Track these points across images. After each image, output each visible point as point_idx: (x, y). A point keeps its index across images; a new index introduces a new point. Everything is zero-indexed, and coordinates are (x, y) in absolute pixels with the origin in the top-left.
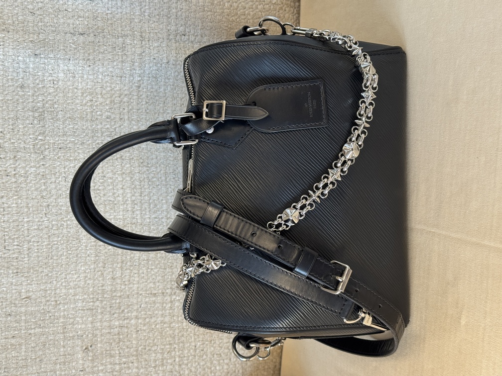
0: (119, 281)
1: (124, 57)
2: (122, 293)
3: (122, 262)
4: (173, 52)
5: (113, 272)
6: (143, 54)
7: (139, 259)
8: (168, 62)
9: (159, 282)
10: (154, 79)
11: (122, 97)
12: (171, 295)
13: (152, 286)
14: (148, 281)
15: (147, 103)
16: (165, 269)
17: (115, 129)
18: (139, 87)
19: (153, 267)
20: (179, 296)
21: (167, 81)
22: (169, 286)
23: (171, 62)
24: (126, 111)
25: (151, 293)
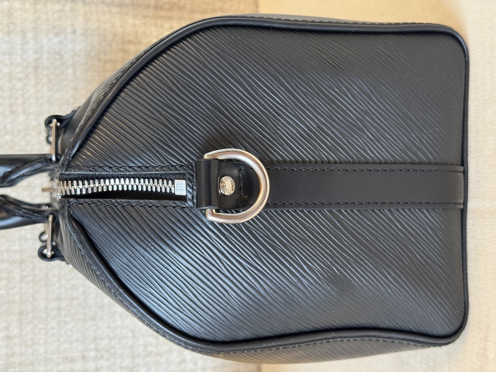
0: (17, 341)
1: (12, 27)
2: (24, 358)
3: (21, 313)
4: (81, 19)
5: (7, 328)
6: (39, 22)
7: (46, 309)
8: (74, 32)
9: (77, 340)
10: (57, 57)
11: (14, 82)
12: (96, 359)
13: (68, 346)
14: (62, 339)
15: (50, 90)
16: (85, 320)
17: (5, 126)
18: (36, 68)
19: (68, 319)
20: (107, 360)
21: (77, 58)
22: (92, 346)
23: (79, 32)
24: (20, 101)
25: (66, 358)
